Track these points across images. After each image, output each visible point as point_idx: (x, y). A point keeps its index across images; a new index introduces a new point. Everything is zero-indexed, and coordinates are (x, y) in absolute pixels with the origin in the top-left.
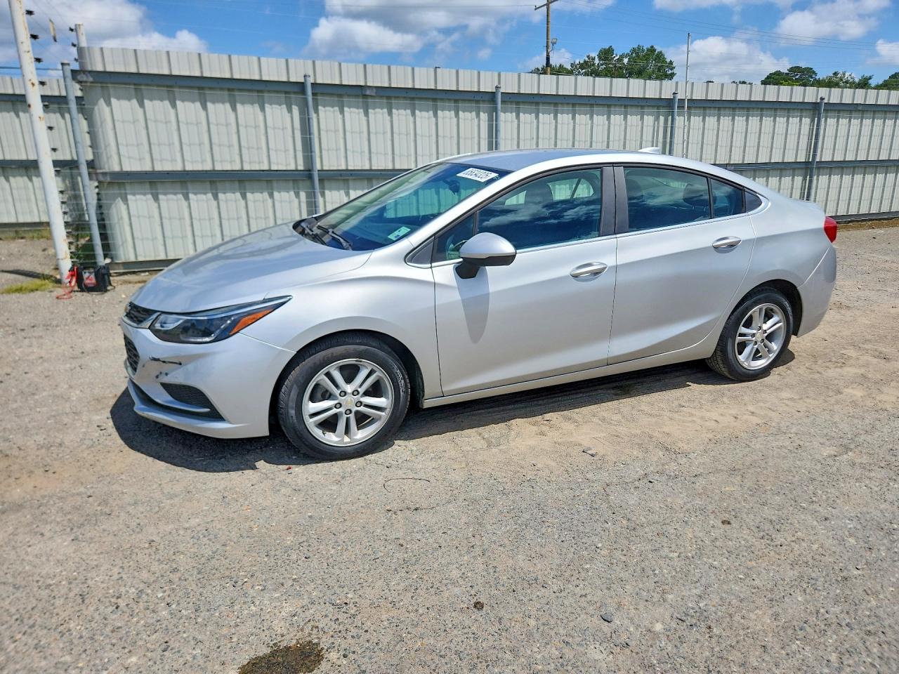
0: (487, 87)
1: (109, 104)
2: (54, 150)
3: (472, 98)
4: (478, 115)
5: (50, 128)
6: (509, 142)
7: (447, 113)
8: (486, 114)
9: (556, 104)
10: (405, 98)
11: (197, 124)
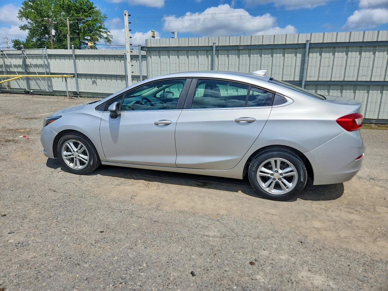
0: (302, 41)
1: (151, 57)
2: (133, 72)
3: (294, 47)
4: (296, 55)
5: (132, 66)
6: (314, 68)
7: (278, 55)
8: (301, 54)
9: (347, 47)
10: (257, 49)
11: (176, 63)
